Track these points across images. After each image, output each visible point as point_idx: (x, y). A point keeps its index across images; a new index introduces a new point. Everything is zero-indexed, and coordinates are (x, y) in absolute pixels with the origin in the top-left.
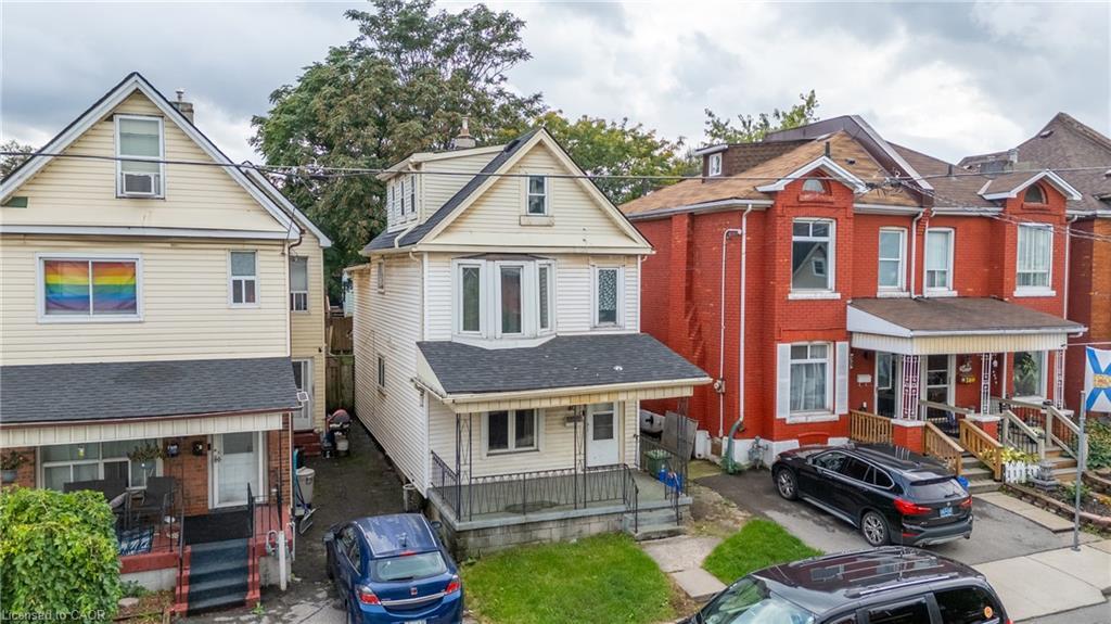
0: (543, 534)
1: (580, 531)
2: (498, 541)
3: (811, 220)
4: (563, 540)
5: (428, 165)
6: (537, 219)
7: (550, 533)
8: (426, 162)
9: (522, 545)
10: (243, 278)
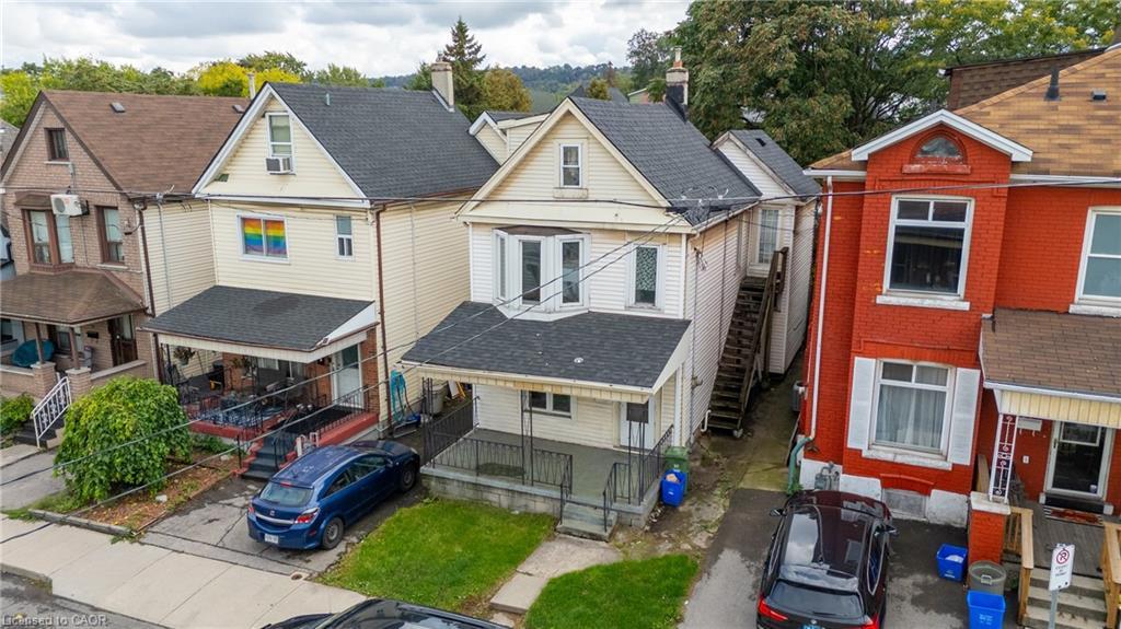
0: (493, 497)
1: (526, 506)
2: (454, 491)
3: (932, 199)
4: (510, 508)
5: (513, 131)
6: (571, 192)
7: (499, 499)
8: (510, 128)
9: (472, 502)
10: (345, 237)
